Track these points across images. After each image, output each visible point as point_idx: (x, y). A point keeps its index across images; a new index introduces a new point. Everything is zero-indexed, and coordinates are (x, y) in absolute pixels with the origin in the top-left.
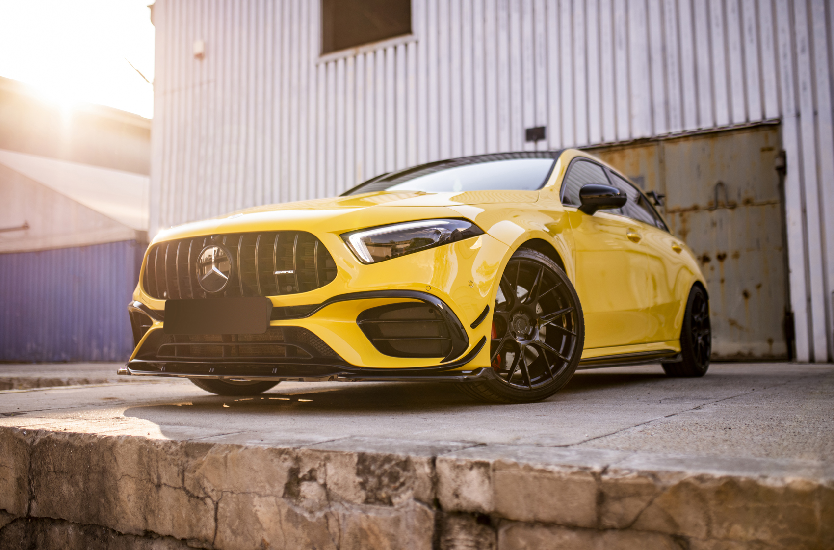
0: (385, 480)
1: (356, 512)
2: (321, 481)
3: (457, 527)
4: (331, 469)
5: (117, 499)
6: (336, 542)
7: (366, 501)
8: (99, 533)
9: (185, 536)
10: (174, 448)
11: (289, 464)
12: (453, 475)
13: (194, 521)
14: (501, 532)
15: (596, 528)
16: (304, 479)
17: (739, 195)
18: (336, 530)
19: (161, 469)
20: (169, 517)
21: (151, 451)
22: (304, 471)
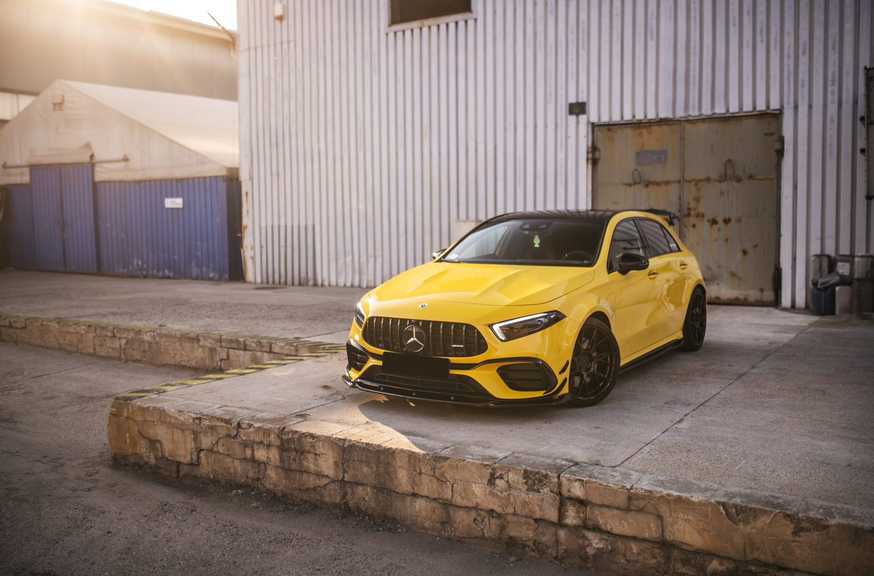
0: (537, 482)
1: (524, 495)
2: (506, 480)
3: (569, 504)
4: (511, 475)
5: (396, 477)
6: (514, 506)
7: (528, 490)
8: (385, 492)
9: (435, 497)
10: (428, 457)
11: (490, 471)
12: (568, 483)
13: (441, 491)
14: (588, 508)
15: (627, 510)
16: (497, 478)
17: (744, 170)
18: (514, 501)
19: (421, 466)
20: (426, 488)
21: (415, 457)
22: (498, 474)
